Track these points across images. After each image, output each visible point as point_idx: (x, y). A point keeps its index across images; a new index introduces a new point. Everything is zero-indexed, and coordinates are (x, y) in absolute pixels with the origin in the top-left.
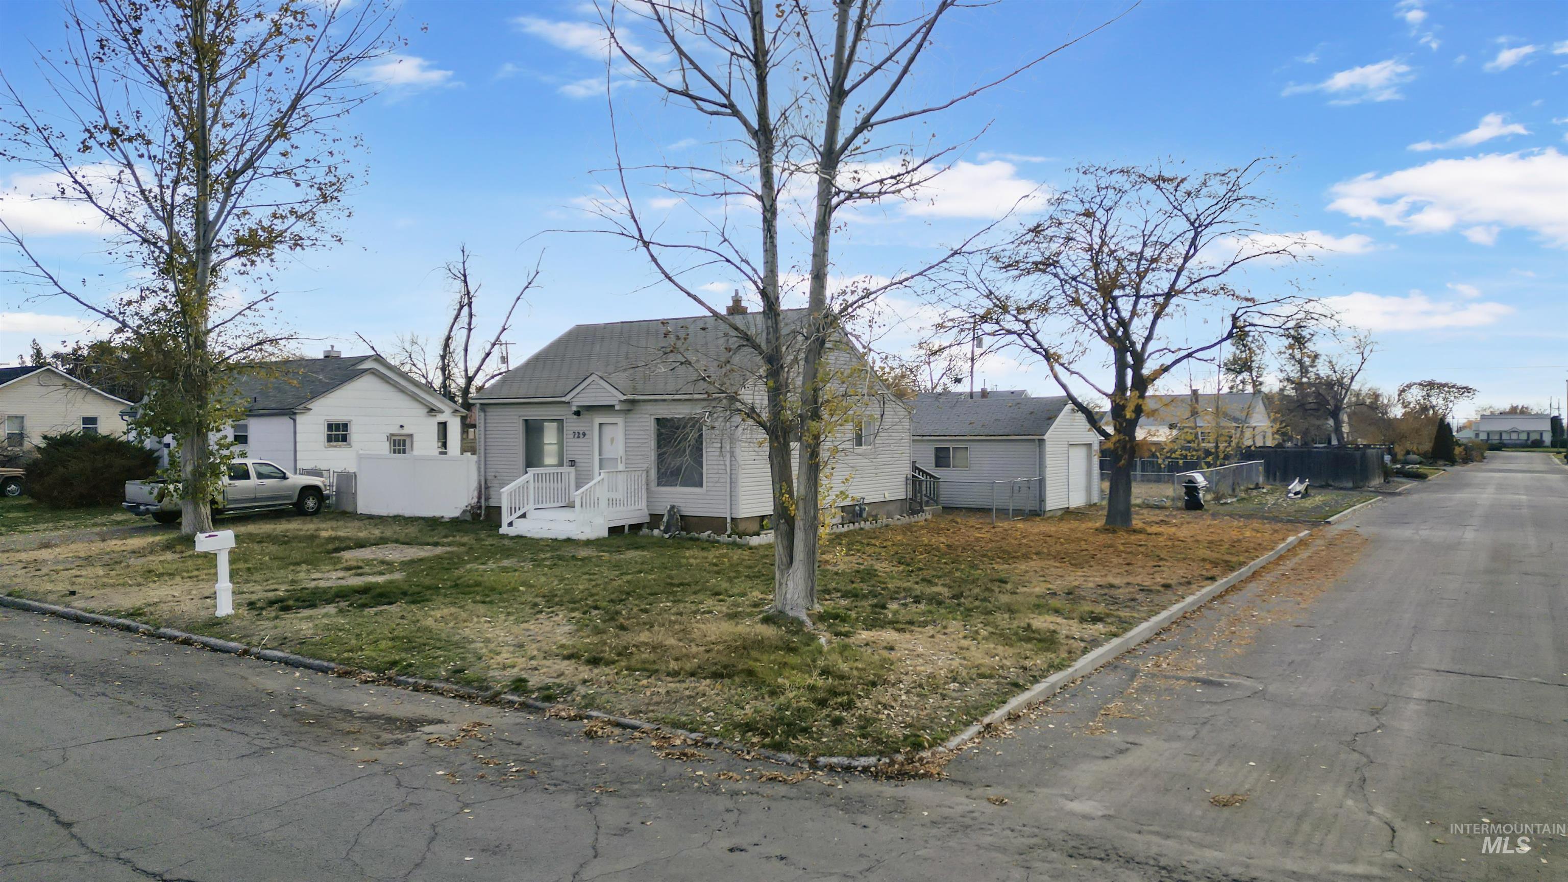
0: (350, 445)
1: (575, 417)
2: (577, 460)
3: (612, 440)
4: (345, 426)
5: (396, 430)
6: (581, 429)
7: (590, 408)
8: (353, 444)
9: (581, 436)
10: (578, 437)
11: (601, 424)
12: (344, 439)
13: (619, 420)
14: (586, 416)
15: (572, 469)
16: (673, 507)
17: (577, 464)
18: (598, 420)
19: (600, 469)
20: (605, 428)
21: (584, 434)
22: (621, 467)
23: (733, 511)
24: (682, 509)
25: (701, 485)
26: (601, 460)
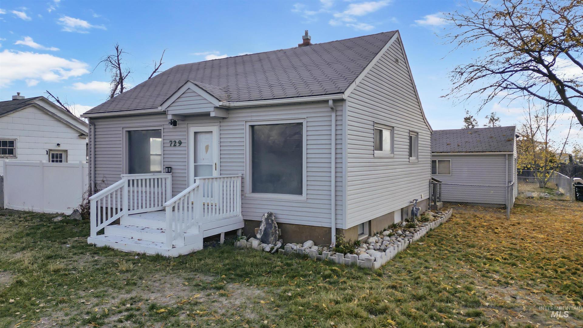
0: (15, 157)
1: (171, 126)
2: (173, 167)
3: (207, 147)
4: (12, 143)
5: (54, 147)
6: (177, 138)
7: (186, 117)
8: (18, 156)
9: (178, 144)
10: (175, 146)
11: (196, 133)
12: (11, 152)
13: (215, 129)
14: (181, 125)
15: (169, 176)
16: (270, 215)
17: (173, 171)
18: (193, 129)
19: (196, 175)
20: (200, 137)
21: (180, 143)
22: (215, 174)
23: (339, 221)
24: (280, 216)
25: (301, 193)
26: (196, 167)
